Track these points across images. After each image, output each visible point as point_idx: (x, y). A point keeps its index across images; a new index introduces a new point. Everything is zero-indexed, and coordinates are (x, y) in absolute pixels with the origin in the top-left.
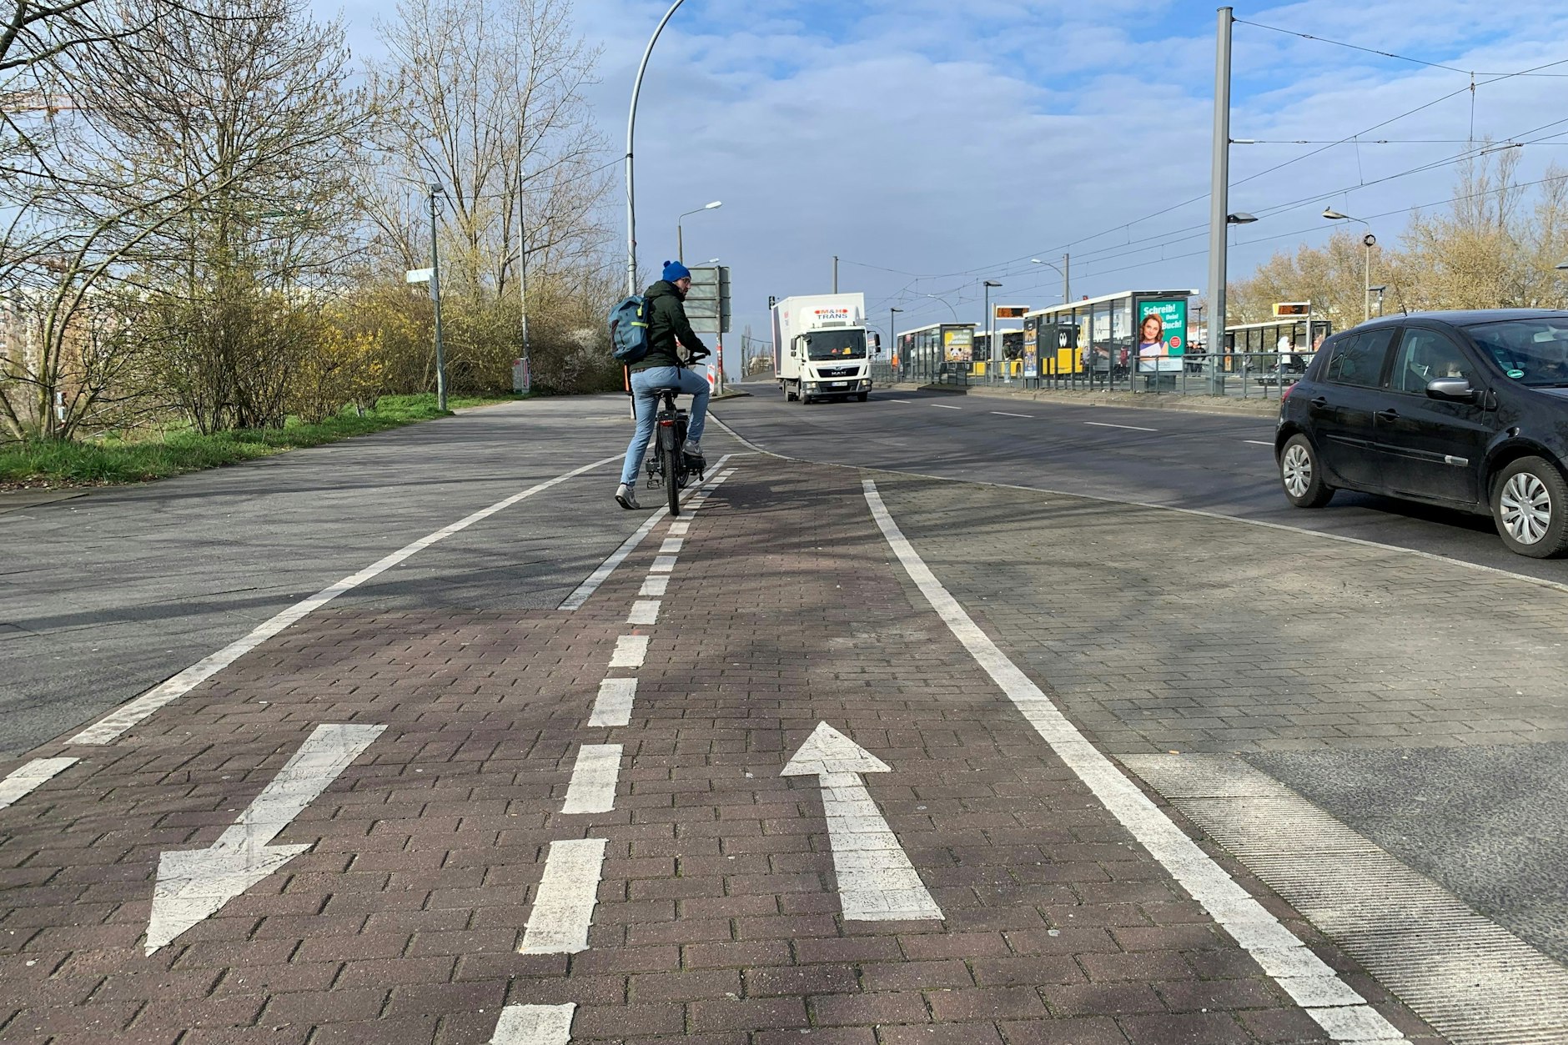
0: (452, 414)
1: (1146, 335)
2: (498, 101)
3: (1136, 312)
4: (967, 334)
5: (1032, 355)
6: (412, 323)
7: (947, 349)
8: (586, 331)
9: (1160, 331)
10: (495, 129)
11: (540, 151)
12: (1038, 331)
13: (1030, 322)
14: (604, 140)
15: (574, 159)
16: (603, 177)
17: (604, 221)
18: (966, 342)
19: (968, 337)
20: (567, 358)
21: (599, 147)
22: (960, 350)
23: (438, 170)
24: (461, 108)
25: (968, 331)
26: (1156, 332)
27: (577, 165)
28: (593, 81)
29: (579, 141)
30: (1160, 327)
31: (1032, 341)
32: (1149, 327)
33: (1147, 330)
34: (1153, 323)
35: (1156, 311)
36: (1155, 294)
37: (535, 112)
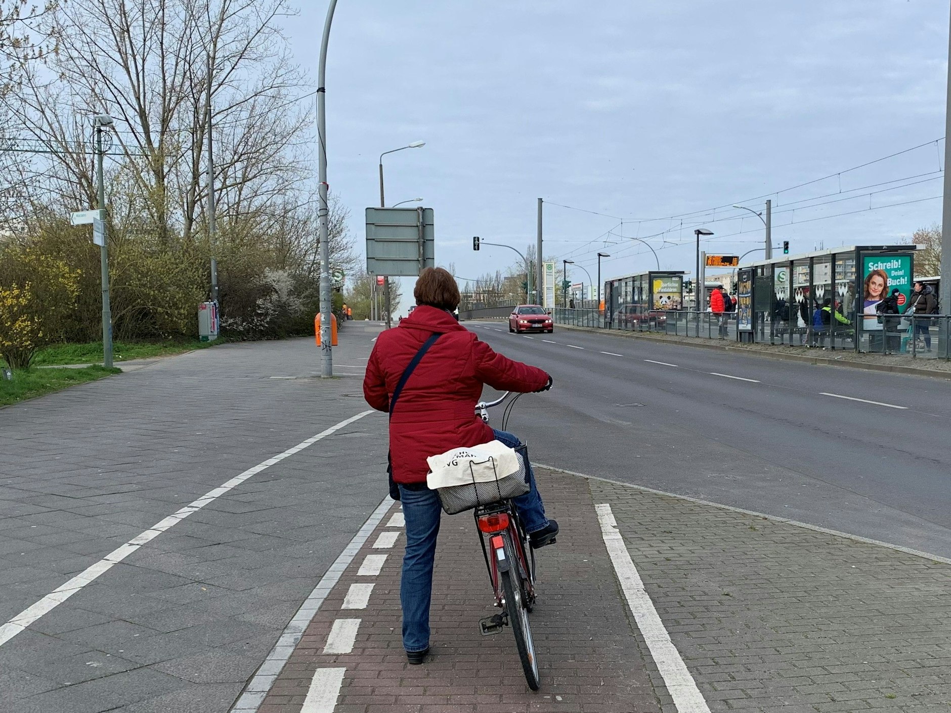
0: (118, 371)
1: (871, 291)
2: (188, 32)
3: (860, 267)
4: (675, 282)
5: (747, 307)
6: (72, 271)
7: (656, 296)
8: (281, 272)
9: (885, 287)
10: (185, 59)
11: (234, 83)
12: (753, 283)
13: (745, 272)
14: (302, 74)
15: (270, 93)
16: (300, 112)
17: (301, 158)
18: (675, 290)
19: (677, 285)
20: (259, 302)
21: (295, 82)
22: (669, 298)
23: (122, 101)
24: (149, 36)
25: (677, 279)
26: (881, 289)
27: (272, 100)
28: (290, 12)
29: (274, 75)
30: (885, 283)
31: (747, 293)
32: (874, 283)
33: (872, 286)
34: (878, 280)
35: (881, 266)
36: (880, 248)
37: (229, 43)
